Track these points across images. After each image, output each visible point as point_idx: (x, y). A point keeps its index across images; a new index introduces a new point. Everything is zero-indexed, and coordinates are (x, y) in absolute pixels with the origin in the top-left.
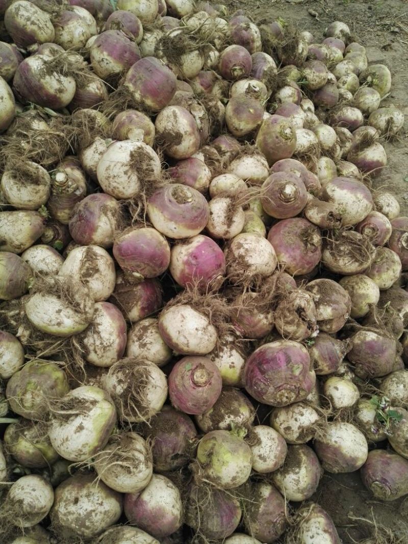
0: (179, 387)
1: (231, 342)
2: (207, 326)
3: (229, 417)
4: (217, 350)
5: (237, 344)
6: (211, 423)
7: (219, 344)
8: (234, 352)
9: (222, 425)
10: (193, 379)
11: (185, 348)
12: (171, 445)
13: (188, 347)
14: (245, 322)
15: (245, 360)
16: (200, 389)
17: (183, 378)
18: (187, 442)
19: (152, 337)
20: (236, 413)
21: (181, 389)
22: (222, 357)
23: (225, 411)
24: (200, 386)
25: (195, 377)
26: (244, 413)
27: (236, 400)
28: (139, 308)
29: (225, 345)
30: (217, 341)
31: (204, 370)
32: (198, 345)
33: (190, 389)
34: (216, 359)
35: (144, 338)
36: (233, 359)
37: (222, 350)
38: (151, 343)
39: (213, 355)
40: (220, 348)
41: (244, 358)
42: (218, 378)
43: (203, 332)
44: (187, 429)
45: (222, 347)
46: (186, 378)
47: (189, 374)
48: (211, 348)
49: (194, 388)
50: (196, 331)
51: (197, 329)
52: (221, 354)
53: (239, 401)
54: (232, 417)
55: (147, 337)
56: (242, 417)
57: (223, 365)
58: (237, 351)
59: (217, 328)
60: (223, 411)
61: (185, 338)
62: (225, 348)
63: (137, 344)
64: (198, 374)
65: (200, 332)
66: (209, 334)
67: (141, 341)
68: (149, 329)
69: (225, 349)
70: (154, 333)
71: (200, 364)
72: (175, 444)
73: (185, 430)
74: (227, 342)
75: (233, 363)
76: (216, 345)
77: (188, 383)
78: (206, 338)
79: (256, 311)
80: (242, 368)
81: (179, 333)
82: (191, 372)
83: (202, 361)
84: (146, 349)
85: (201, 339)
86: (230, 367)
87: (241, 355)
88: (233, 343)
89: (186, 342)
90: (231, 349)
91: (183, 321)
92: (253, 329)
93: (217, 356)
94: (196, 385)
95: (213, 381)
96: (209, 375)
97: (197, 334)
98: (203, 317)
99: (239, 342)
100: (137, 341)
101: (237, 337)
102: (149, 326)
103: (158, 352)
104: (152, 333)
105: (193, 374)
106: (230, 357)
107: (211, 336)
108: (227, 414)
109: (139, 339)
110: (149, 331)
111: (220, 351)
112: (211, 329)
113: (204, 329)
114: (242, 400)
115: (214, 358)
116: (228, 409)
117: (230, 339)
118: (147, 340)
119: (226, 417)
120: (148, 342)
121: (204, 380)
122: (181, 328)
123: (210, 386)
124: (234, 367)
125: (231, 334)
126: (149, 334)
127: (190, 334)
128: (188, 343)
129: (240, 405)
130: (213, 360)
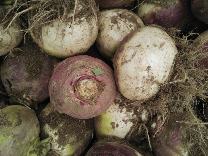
0: (71, 65)
1: (140, 119)
2: (157, 82)
3: (56, 134)
4: (127, 103)
5: (140, 127)
6: (47, 114)
7: (135, 104)
8: (130, 124)
9: (47, 128)
10: (82, 78)
11: (119, 62)
12: (15, 74)
13: (122, 63)
14: (172, 133)
15: (124, 140)
16: (72, 92)
17: (83, 67)
18: (23, 92)
19: (126, 28)
20: (62, 141)
21: (69, 68)
22: (121, 112)
23: (61, 128)
24: (75, 91)
25: (85, 81)
26: (64, 150)
27: (78, 138)
28: (154, 10)
29: (136, 112)
30: (138, 101)
31: (97, 91)
32: (127, 76)
33: (70, 79)
34: (117, 105)
35: (123, 20)
36: (121, 124)
37: (129, 110)
38: (119, 28)
39: (121, 101)
40: (131, 107)
41: (126, 137)
42: (93, 111)
43: (146, 78)
44: (36, 88)
45: (133, 110)
46: (83, 71)
47: (89, 73)
48: (128, 95)
49: (72, 83)
50: (145, 68)
51: (149, 68)
52: (124, 110)
53: (77, 142)
54: (57, 138)
55: (125, 22)
56: (60, 149)
57: (113, 114)
58: (132, 128)
59: (157, 97)
60: (61, 125)
61: (133, 56)
62: (133, 113)
63: (115, 14)
64: (91, 84)
65: (146, 73)
66: (145, 88)
67: (119, 17)
68: (133, 23)
69: (131, 113)
70: (130, 29)
71: (104, 85)
72: (17, 79)
73: (34, 87)
74: (140, 113)
75: (117, 125)
76: (134, 101)
77: (77, 75)
78: (140, 85)
79: (191, 145)
80: (115, 138)
81: (138, 46)
82: (92, 75)
83: (109, 87)
84: (112, 24)
85: (137, 78)
86: (112, 124)
87: (128, 134)
88: (141, 121)
89: (127, 59)
90: (133, 121)
91: (155, 46)
92: (164, 145)
93: (121, 105)
94: (76, 85)
95: (86, 106)
96: (92, 99)
97: (142, 71)
98: (168, 74)
99: (143, 128)
100: (118, 14)
101: (148, 124)
102: (137, 23)
103: (111, 39)
104: (131, 26)
105: (89, 77)
106: (124, 121)
107: (143, 91)
108: (59, 131)
109: (120, 16)
110: (132, 24)
111: (127, 107)
112: (153, 90)
113: (152, 79)
114: (80, 144)
115: (118, 102)
116: (65, 131)
117: (144, 117)
118: (121, 24)
119: (56, 131)
120: (119, 25)
121: (84, 94)
122: (145, 47)
123: (79, 104)
124: (113, 127)
125: (149, 117)
126: (128, 23)
127: (140, 61)
128: (126, 62)
129: (72, 144)
130: (116, 102)
